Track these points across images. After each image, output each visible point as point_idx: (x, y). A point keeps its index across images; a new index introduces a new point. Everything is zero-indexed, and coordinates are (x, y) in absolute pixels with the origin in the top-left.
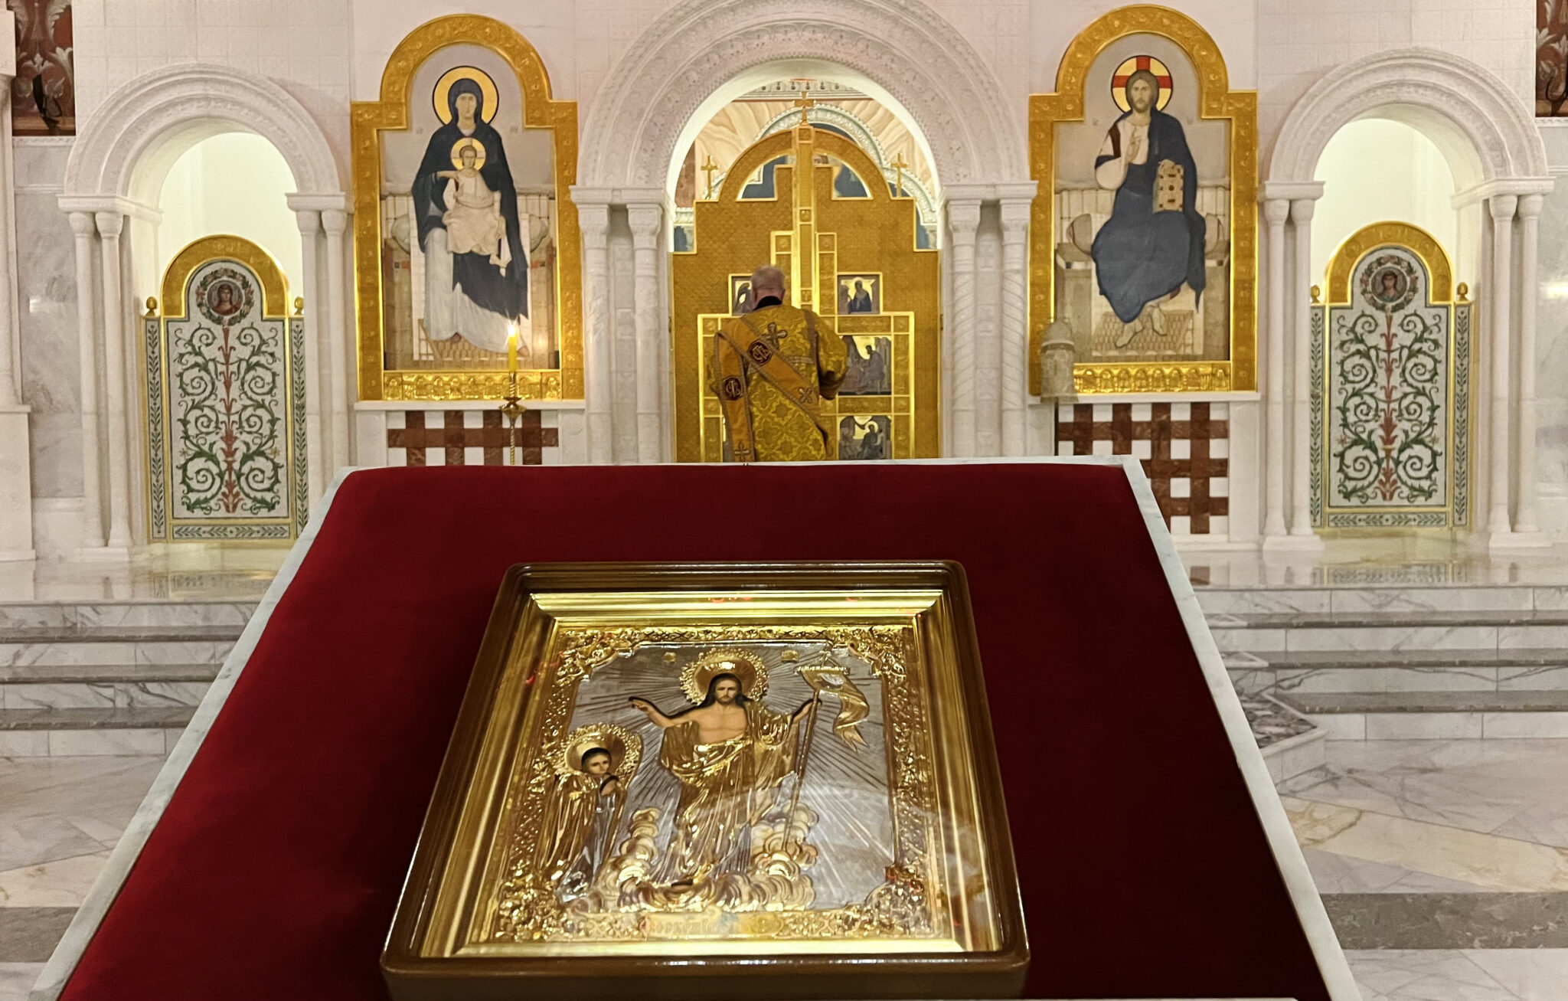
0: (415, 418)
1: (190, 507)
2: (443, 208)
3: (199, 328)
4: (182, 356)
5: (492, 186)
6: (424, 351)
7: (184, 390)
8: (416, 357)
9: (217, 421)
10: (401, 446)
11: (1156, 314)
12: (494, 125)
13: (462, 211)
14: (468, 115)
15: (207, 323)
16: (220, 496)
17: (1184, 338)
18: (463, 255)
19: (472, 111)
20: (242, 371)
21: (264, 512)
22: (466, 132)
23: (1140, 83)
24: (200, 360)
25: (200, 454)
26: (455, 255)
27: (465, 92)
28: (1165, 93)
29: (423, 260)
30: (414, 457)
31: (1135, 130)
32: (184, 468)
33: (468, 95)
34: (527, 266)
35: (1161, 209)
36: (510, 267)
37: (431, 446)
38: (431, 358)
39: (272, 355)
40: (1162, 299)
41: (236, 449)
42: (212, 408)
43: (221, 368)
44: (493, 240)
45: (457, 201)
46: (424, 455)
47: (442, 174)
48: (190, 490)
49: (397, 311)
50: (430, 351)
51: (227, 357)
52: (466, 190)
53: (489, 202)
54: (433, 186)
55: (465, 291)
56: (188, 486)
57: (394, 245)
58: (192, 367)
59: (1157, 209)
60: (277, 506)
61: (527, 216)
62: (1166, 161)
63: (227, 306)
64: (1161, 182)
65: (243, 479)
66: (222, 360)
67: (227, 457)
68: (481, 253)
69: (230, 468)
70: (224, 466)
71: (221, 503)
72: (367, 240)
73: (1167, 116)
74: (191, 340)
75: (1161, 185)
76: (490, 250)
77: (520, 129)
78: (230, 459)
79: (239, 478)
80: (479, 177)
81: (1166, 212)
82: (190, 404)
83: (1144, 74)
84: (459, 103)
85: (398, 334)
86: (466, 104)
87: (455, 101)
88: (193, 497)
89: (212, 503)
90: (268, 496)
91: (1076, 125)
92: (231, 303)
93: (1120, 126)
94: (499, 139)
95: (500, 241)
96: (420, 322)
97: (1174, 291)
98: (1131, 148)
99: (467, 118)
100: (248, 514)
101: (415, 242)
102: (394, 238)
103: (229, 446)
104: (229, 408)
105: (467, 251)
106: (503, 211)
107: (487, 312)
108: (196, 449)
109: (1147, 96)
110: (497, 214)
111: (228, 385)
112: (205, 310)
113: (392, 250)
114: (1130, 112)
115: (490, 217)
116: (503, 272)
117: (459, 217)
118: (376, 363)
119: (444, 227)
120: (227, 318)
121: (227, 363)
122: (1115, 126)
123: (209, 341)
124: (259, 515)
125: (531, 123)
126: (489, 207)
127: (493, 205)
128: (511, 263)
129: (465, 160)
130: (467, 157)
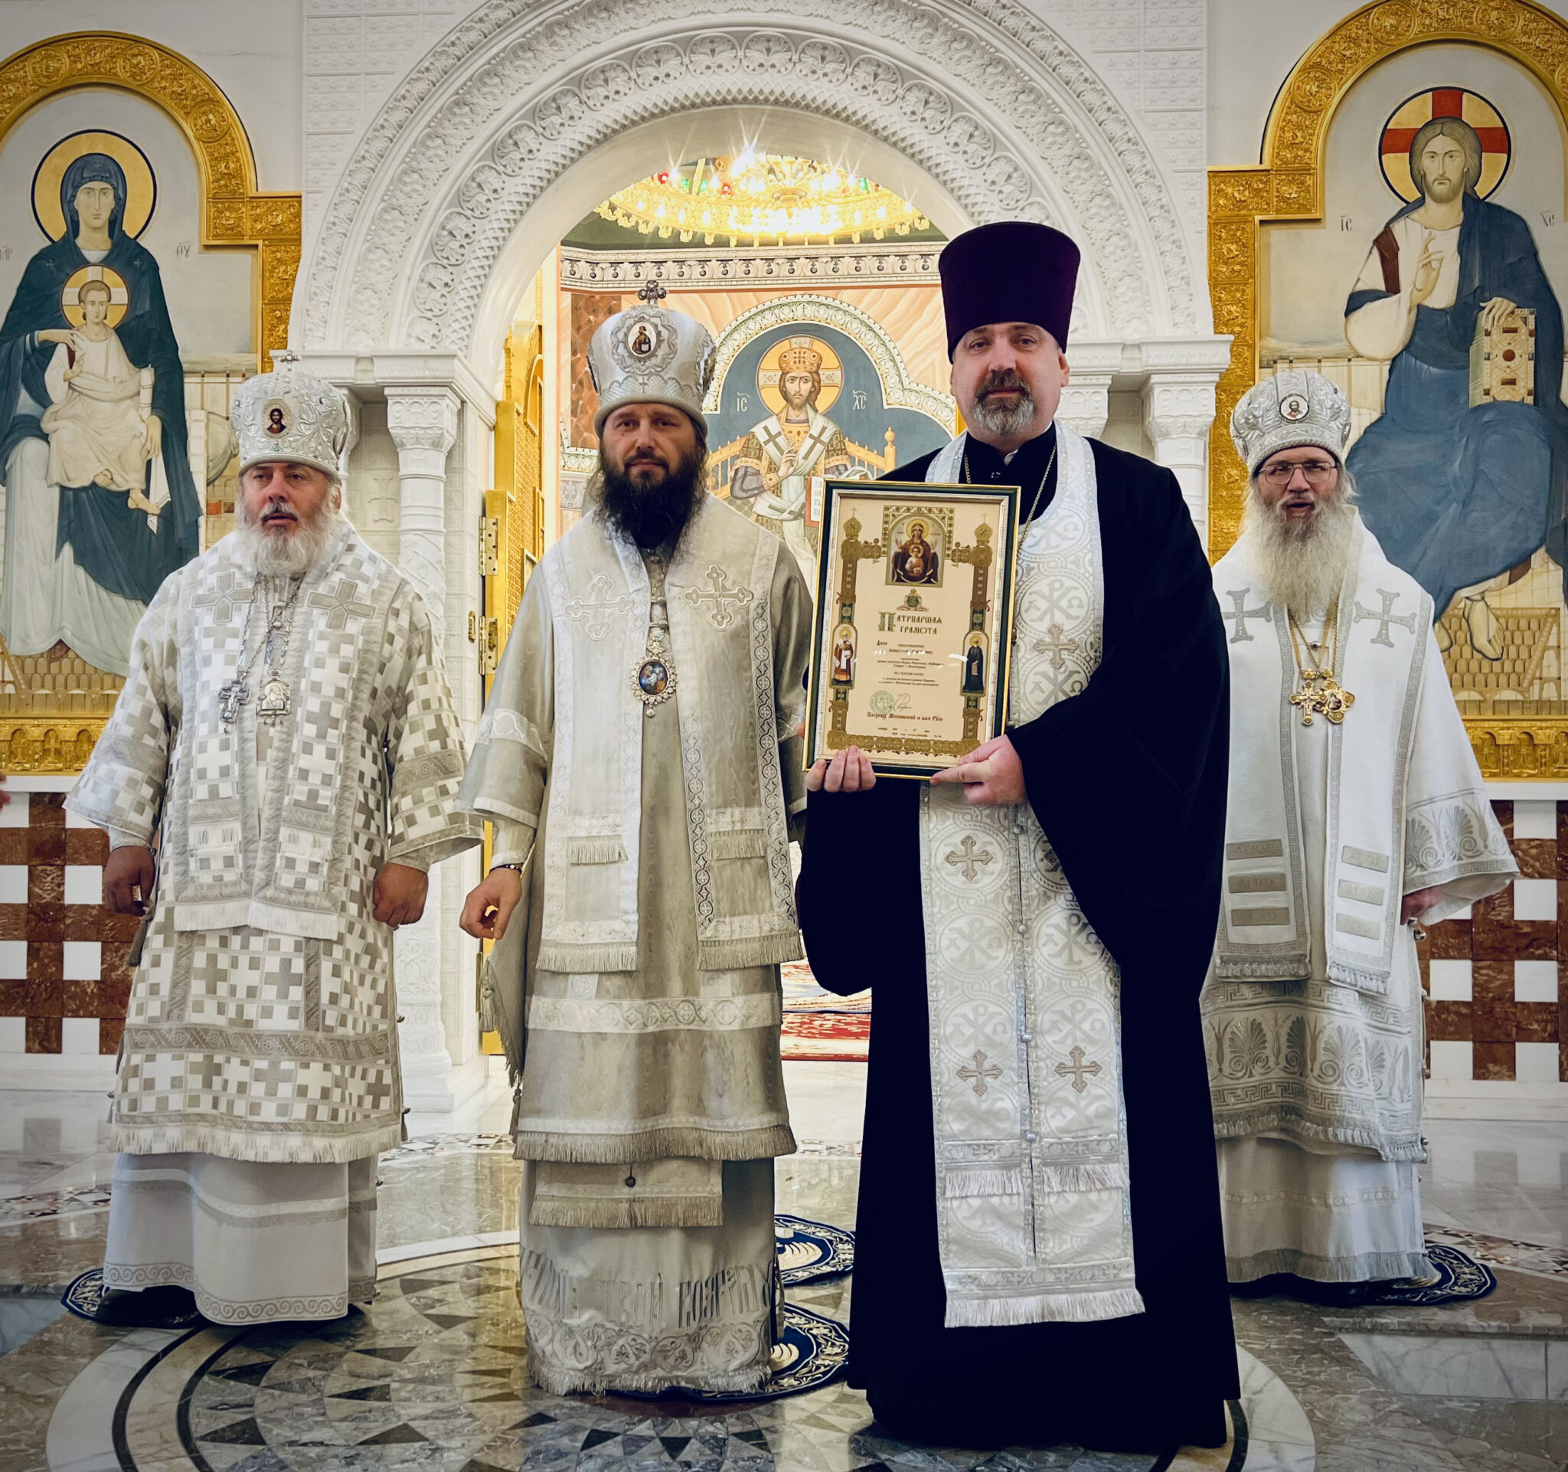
2: (43, 399)
5: (138, 359)
11: (1478, 613)
12: (143, 242)
13: (78, 408)
14: (98, 223)
17: (1540, 665)
18: (77, 491)
19: (106, 215)
22: (93, 254)
23: (1440, 144)
26: (63, 489)
27: (91, 179)
28: (1494, 161)
31: (1430, 238)
33: (97, 185)
34: (200, 514)
35: (1488, 399)
36: (168, 514)
38: (10, 689)
40: (1491, 583)
44: (137, 461)
45: (71, 386)
47: (42, 335)
50: (9, 677)
52: (85, 368)
53: (132, 388)
54: (27, 358)
55: (79, 559)
59: (1478, 399)
61: (202, 415)
62: (1496, 300)
64: (1483, 344)
68: (113, 488)
73: (1499, 207)
75: (1486, 350)
76: (128, 480)
77: (195, 248)
80: (115, 342)
81: (1495, 405)
83: (1449, 126)
84: (82, 200)
86: (93, 203)
87: (74, 196)
91: (1307, 231)
93: (1398, 229)
94: (154, 268)
95: (149, 463)
97: (1518, 567)
98: (1422, 273)
99: (96, 229)
105: (87, 483)
106: (155, 406)
107: (120, 601)
109: (1454, 169)
110: (146, 411)
114: (1421, 202)
115: (132, 417)
116: (153, 523)
117: (74, 418)
119: (45, 437)
122: (1387, 232)
125: (216, 236)
126: (131, 397)
127: (138, 394)
128: (169, 505)
129: (89, 307)
130: (93, 303)
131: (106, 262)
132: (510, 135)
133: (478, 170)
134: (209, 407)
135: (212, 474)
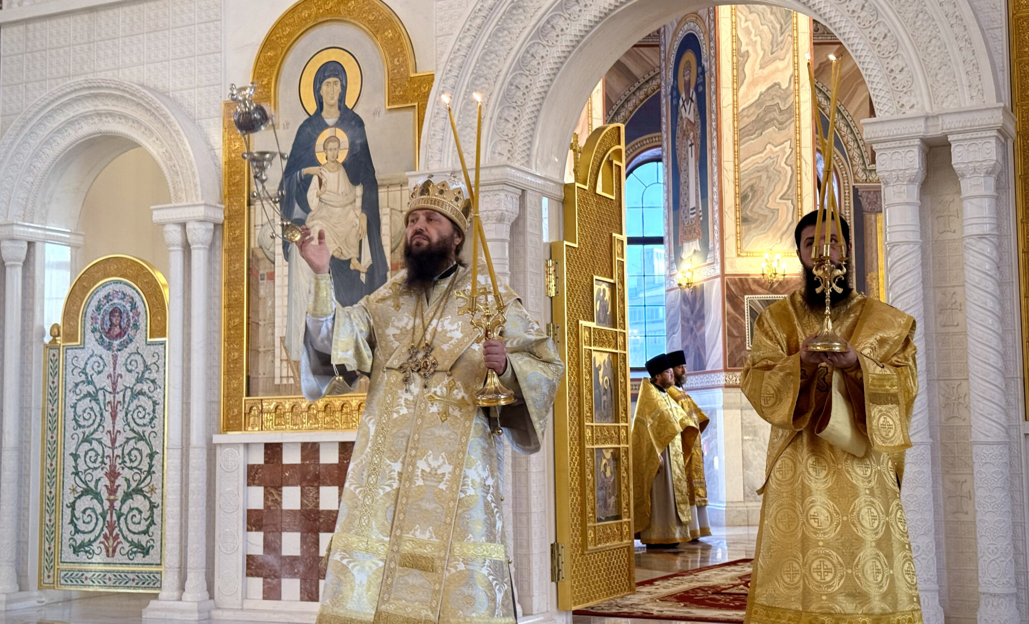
0: (273, 450)
1: (76, 551)
2: (306, 209)
3: (92, 356)
4: (77, 385)
5: (354, 180)
6: (284, 374)
7: (76, 421)
8: (277, 381)
9: (103, 457)
10: (259, 485)
12: (356, 111)
13: (324, 213)
14: (333, 102)
15: (100, 350)
16: (101, 539)
19: (336, 97)
20: (127, 399)
21: (139, 558)
22: (330, 121)
24: (91, 389)
25: (86, 492)
27: (329, 77)
29: (286, 269)
30: (270, 498)
32: (73, 506)
33: (331, 80)
34: (387, 270)
36: (371, 271)
37: (288, 485)
38: (292, 381)
39: (153, 381)
41: (119, 486)
42: (100, 441)
43: (109, 398)
44: (354, 242)
45: (320, 200)
46: (280, 495)
47: (305, 171)
48: (77, 531)
49: (261, 329)
50: (291, 374)
51: (114, 384)
52: (328, 188)
53: (351, 198)
54: (298, 185)
56: (75, 526)
57: (260, 255)
58: (85, 396)
60: (151, 551)
61: (388, 210)
63: (117, 330)
65: (122, 519)
66: (110, 389)
67: (110, 494)
68: (343, 258)
69: (112, 506)
70: (107, 504)
71: (102, 546)
72: (233, 251)
74: (85, 369)
76: (350, 253)
77: (383, 112)
78: (112, 497)
79: (119, 519)
80: (342, 171)
82: (81, 436)
84: (325, 89)
85: (261, 356)
86: (331, 90)
87: (320, 88)
88: (79, 538)
89: (95, 545)
90: (144, 539)
92: (120, 327)
94: (362, 125)
95: (361, 242)
96: (282, 340)
100: (125, 559)
101: (279, 250)
102: (261, 247)
103: (113, 482)
104: (114, 441)
106: (363, 207)
108: (84, 486)
110: (359, 212)
111: (114, 416)
112: (98, 335)
113: (258, 260)
115: (352, 215)
116: (363, 277)
117: (321, 218)
118: (238, 390)
120: (116, 343)
121: (114, 392)
123: (100, 369)
124: (135, 561)
125: (393, 103)
126: (351, 203)
127: (355, 201)
128: (371, 266)
129: (329, 152)
130: (331, 149)
131: (337, 125)
132: (548, 22)
133: (530, 46)
134: (391, 205)
135: (394, 245)
